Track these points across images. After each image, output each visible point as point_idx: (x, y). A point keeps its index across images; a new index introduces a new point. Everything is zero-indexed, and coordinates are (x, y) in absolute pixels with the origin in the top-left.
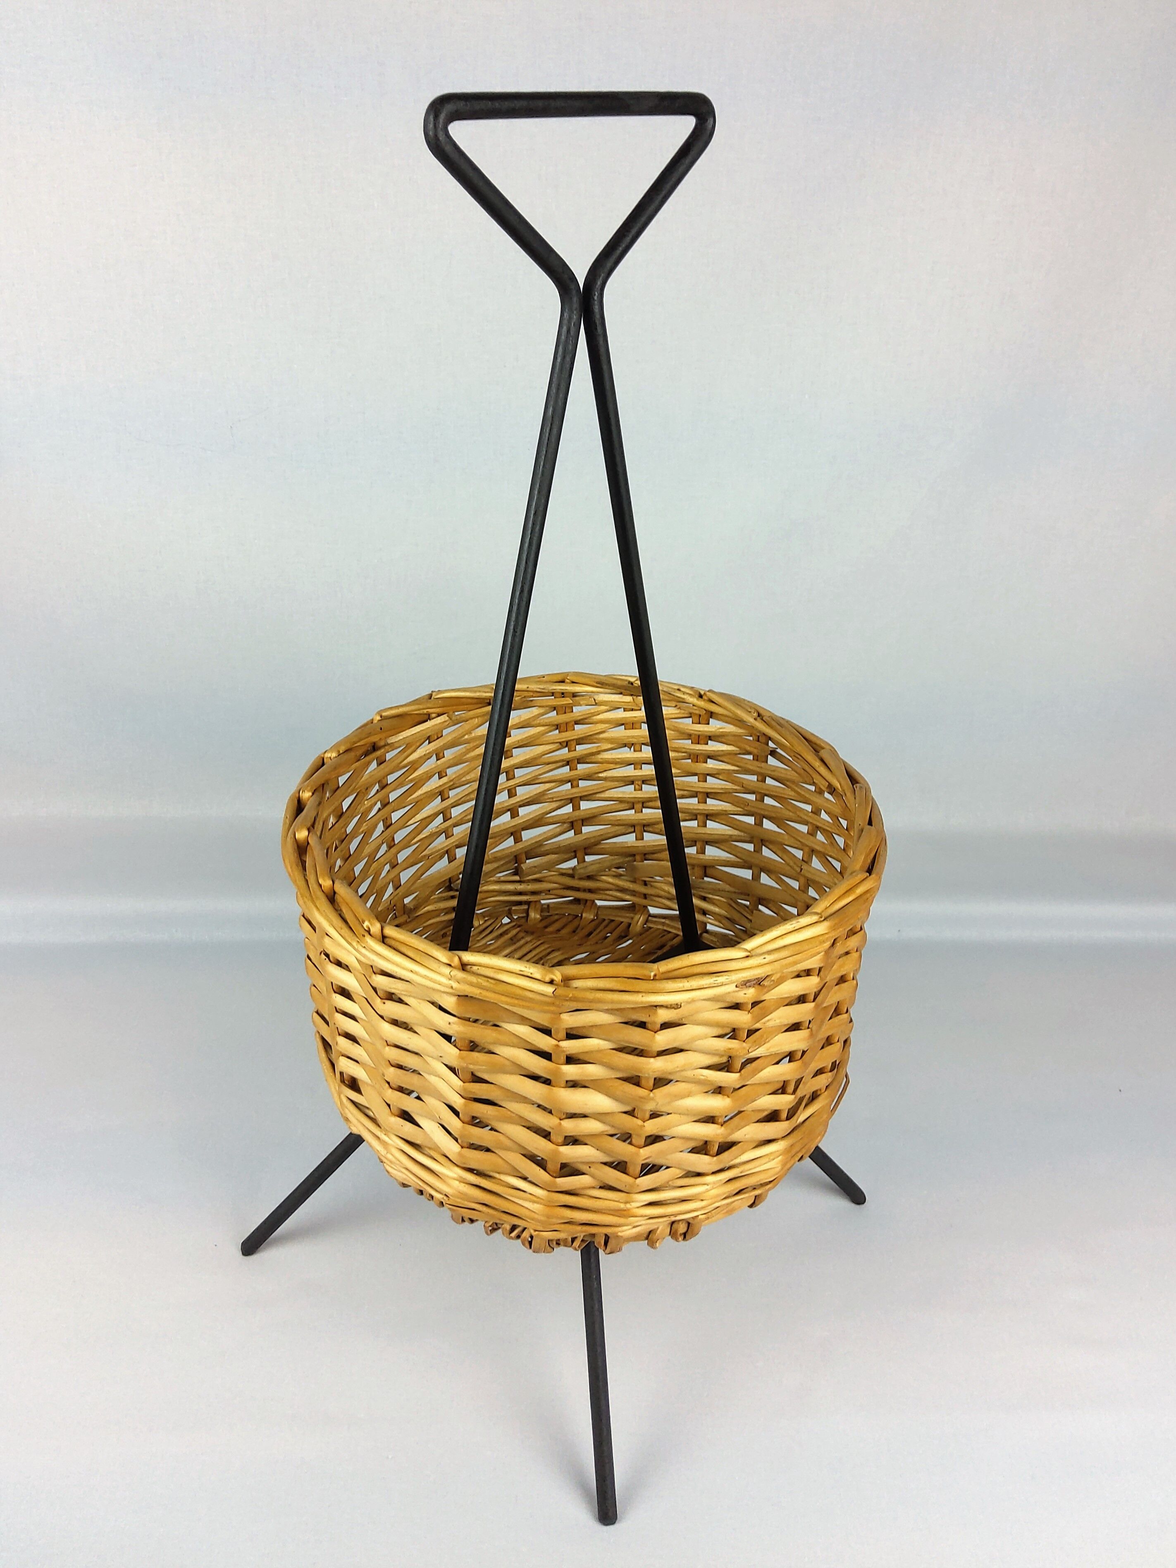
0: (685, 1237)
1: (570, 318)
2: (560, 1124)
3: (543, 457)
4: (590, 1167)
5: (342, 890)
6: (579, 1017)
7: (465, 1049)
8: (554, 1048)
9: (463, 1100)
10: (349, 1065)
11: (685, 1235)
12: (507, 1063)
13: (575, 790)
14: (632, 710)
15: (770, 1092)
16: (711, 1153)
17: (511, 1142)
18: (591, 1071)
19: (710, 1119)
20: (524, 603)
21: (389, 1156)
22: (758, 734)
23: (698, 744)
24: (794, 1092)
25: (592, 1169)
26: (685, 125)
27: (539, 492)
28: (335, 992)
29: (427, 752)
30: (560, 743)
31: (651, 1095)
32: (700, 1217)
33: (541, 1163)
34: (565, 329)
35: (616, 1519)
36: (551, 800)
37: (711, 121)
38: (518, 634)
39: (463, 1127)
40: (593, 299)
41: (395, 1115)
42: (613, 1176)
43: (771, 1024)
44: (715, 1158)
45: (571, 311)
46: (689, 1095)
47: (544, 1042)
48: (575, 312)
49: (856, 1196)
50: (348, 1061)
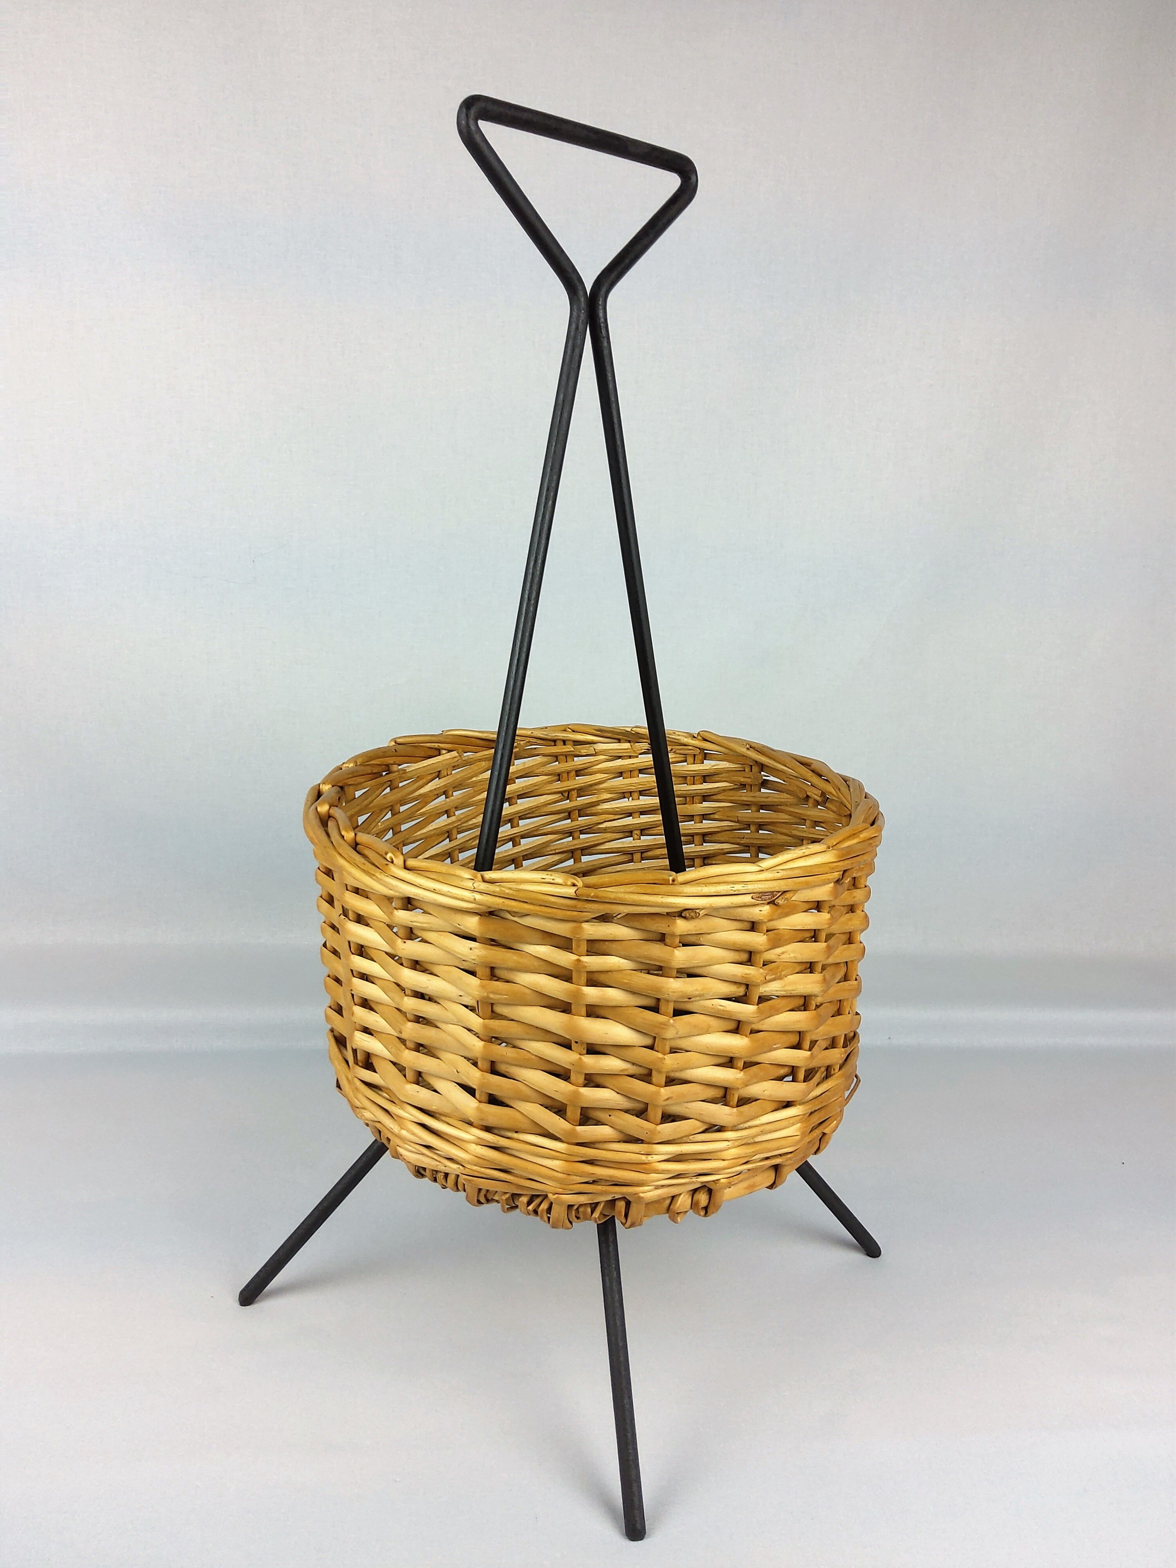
0: (706, 1212)
1: (579, 316)
2: (580, 1059)
3: (555, 438)
4: (610, 1116)
5: (363, 838)
6: (600, 928)
7: (486, 979)
8: (576, 963)
9: (482, 1043)
10: (363, 1038)
11: (706, 1209)
12: (527, 991)
13: (576, 842)
14: (630, 757)
15: (787, 1046)
16: (731, 1103)
17: (530, 1089)
18: (613, 995)
19: (729, 1062)
20: (538, 573)
21: (404, 1133)
22: (751, 764)
23: (694, 784)
24: (810, 1050)
25: (611, 1117)
26: (671, 182)
27: (551, 470)
28: (353, 954)
29: (438, 786)
30: (561, 793)
31: (671, 1021)
32: (722, 1181)
33: (560, 1110)
34: (574, 326)
35: (645, 1533)
36: (554, 852)
37: (694, 178)
38: (533, 602)
39: (482, 1075)
40: (598, 303)
41: (411, 1083)
42: (634, 1124)
43: (785, 957)
44: (735, 1110)
45: (579, 310)
46: (707, 1031)
47: (564, 959)
48: (583, 311)
49: (871, 1249)
50: (363, 1035)
